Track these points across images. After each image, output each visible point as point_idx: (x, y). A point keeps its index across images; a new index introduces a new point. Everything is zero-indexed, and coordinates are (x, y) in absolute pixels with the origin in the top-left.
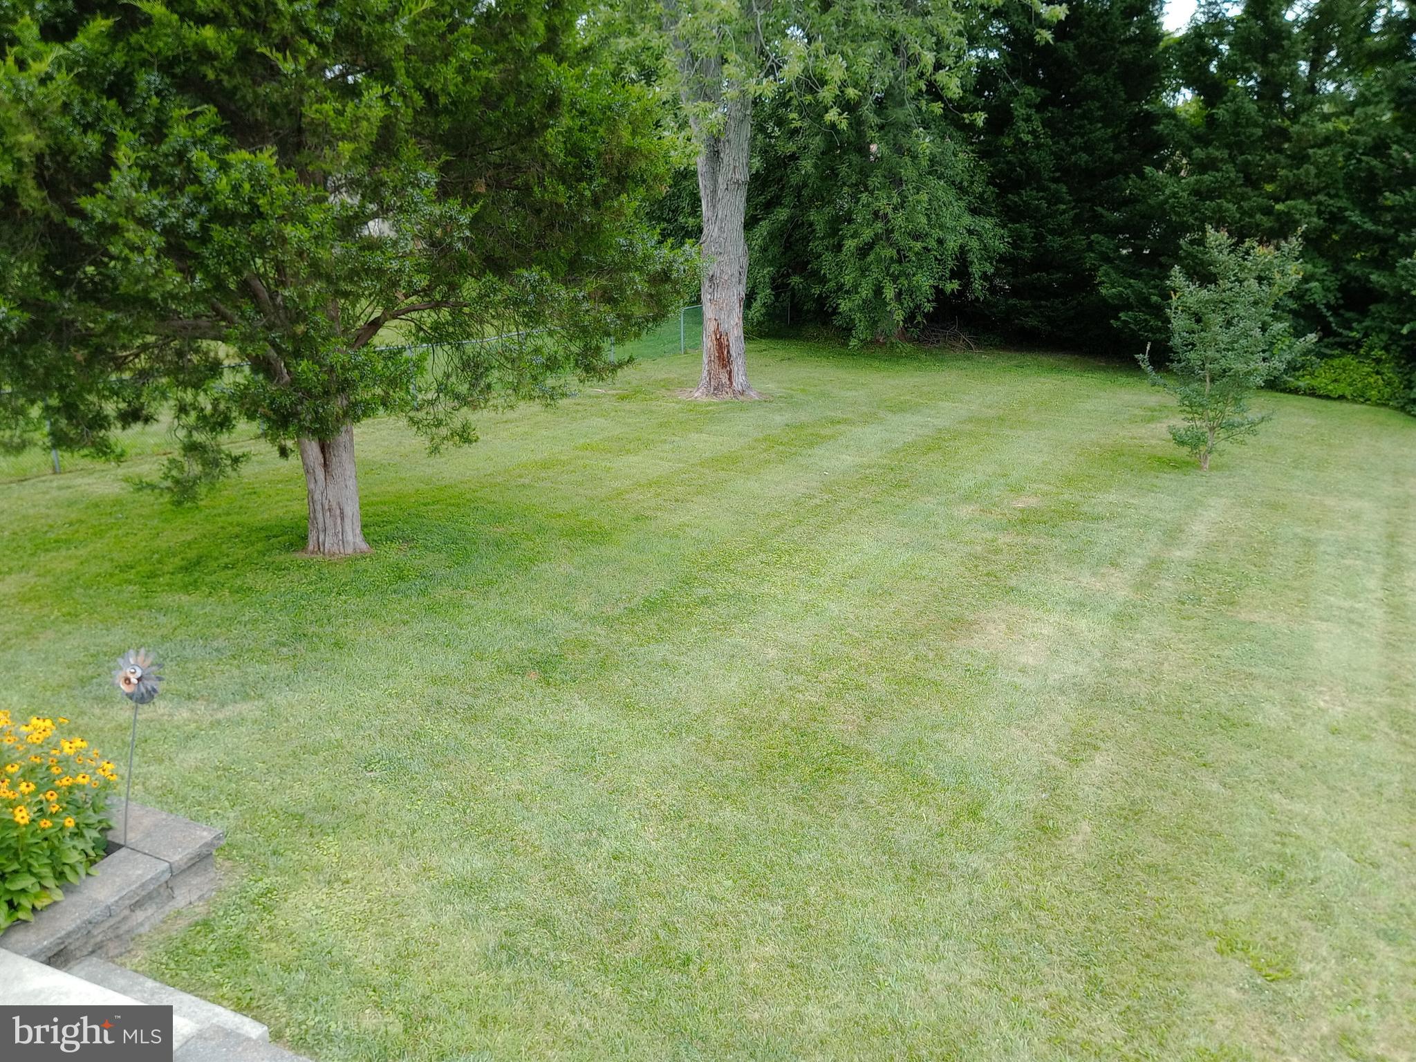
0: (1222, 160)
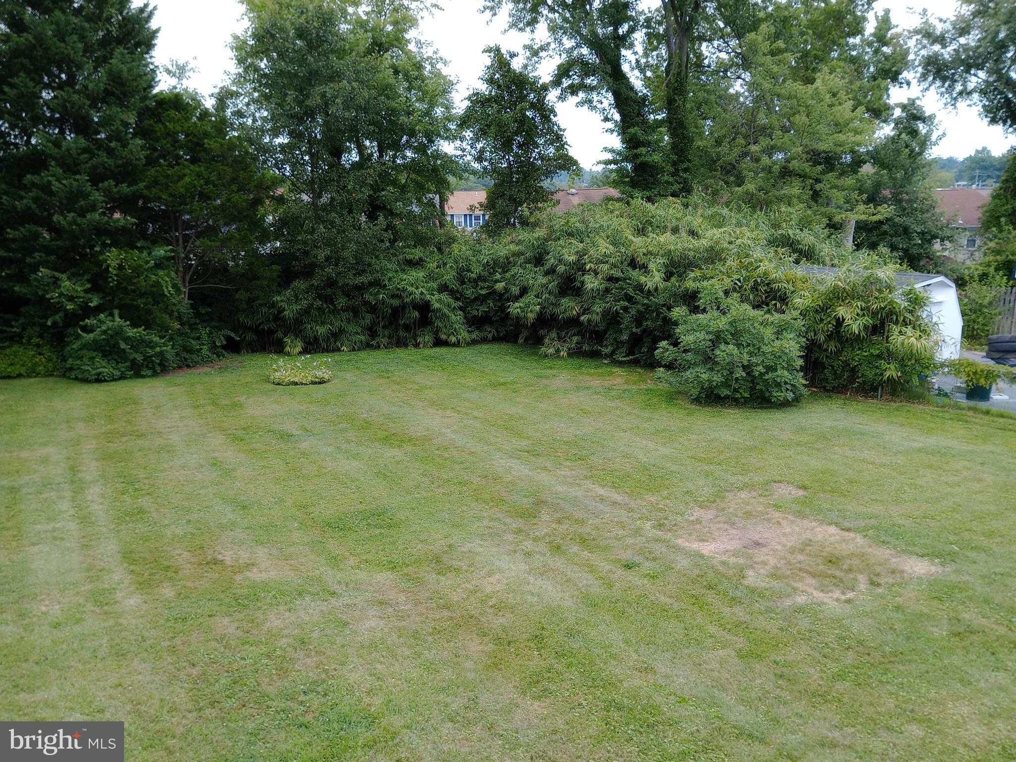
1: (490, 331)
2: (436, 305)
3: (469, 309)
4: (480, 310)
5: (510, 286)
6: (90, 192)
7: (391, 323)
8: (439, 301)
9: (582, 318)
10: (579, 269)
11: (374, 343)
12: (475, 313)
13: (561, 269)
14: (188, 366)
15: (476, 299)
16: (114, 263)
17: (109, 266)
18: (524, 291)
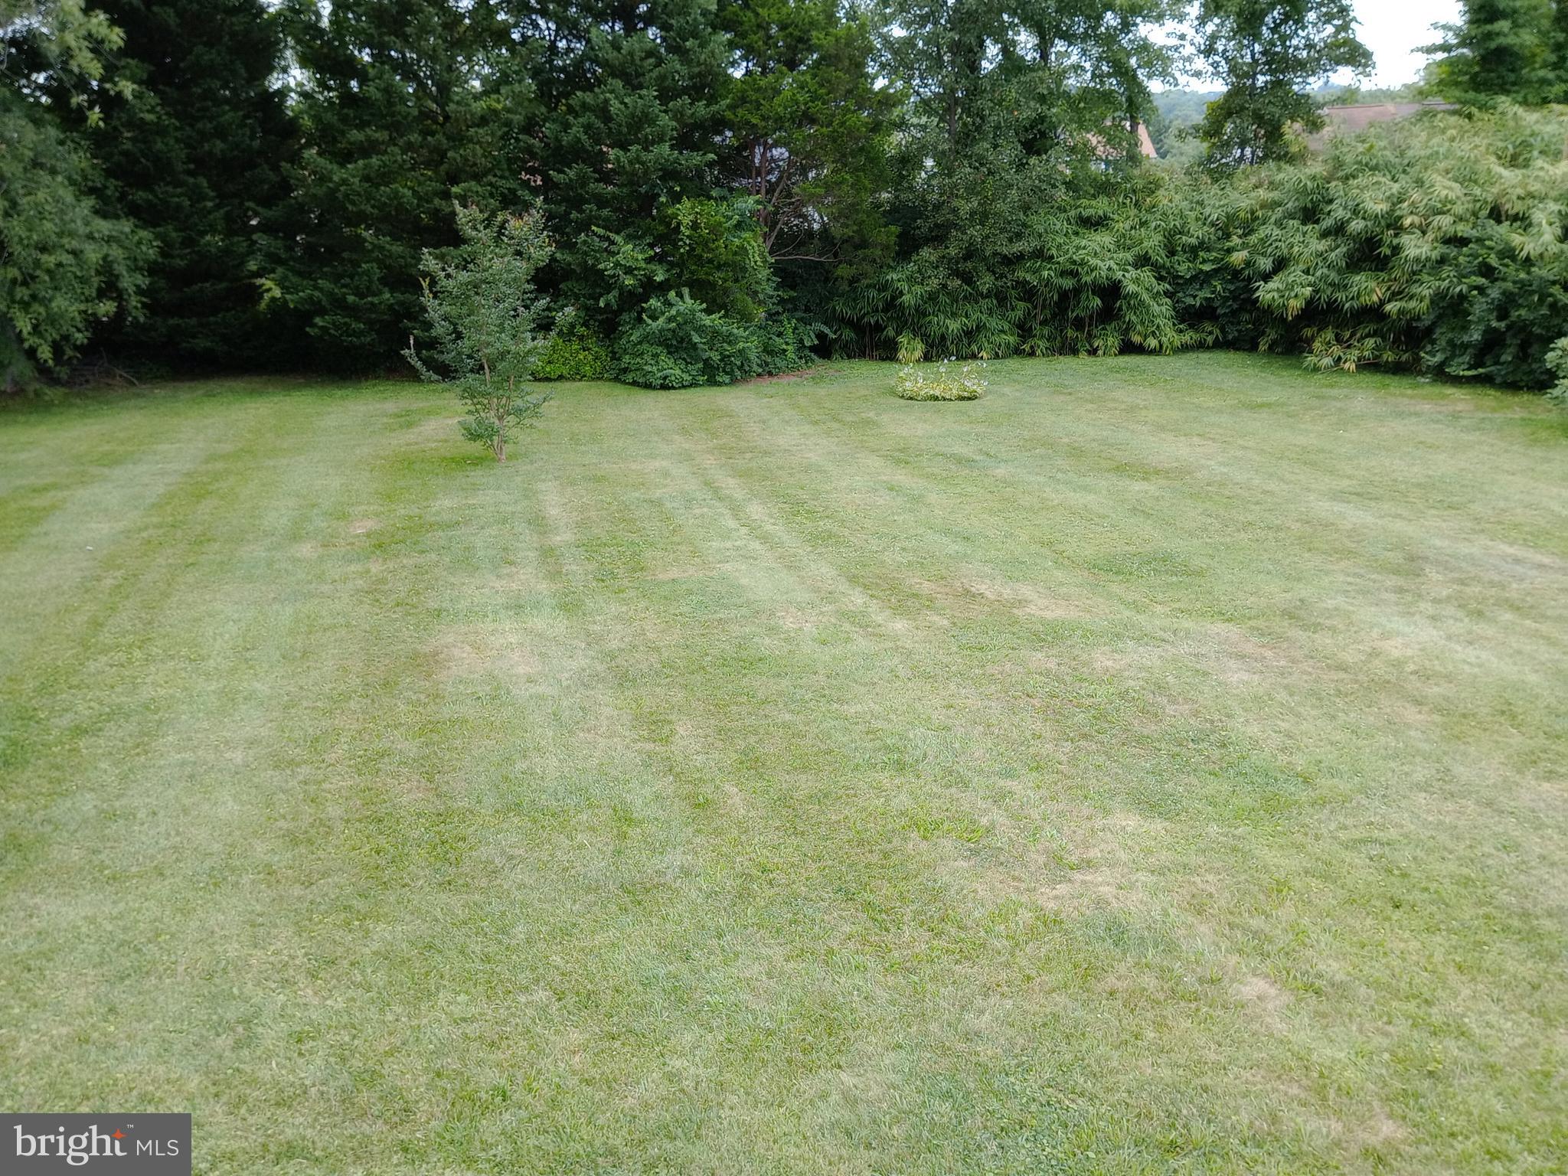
0: (383, 142)
1: (1211, 332)
2: (1131, 288)
3: (1180, 295)
4: (1198, 297)
5: (1257, 257)
6: (658, 116)
7: (1054, 316)
8: (1137, 281)
9: (1388, 307)
10: (1388, 227)
11: (1026, 347)
12: (1190, 301)
13: (1356, 226)
14: (770, 374)
15: (1194, 278)
16: (687, 220)
17: (679, 224)
18: (1281, 264)
